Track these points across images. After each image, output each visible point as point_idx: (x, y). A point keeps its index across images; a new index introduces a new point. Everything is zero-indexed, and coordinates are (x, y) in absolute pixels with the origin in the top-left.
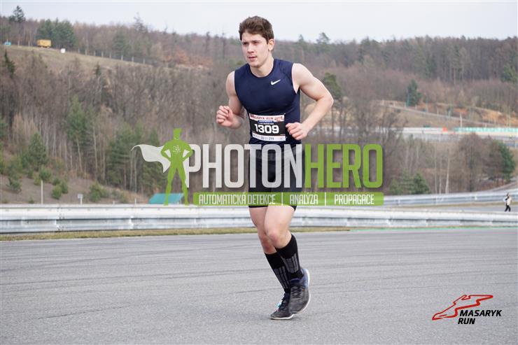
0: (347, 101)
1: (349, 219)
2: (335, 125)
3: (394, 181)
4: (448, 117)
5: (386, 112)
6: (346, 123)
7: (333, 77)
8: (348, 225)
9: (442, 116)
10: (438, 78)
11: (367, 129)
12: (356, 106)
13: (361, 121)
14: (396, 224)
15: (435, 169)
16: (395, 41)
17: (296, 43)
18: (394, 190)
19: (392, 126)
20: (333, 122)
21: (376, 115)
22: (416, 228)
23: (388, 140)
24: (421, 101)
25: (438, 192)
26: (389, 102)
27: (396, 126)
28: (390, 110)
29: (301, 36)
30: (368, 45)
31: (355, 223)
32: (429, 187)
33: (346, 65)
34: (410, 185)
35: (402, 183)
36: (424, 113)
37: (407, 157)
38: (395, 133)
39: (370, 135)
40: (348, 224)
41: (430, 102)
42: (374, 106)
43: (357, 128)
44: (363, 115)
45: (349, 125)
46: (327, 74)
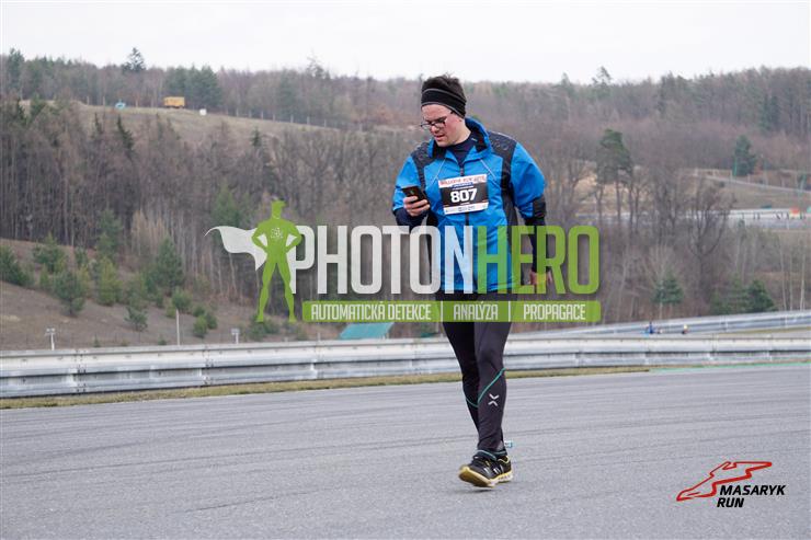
0: (639, 173)
1: (648, 353)
2: (622, 209)
3: (716, 293)
4: (800, 191)
5: (701, 187)
6: (640, 206)
7: (617, 136)
8: (647, 363)
9: (791, 190)
10: (783, 132)
11: (673, 214)
12: (656, 179)
13: (663, 201)
14: (722, 359)
15: (782, 273)
16: (712, 75)
17: (557, 86)
18: (716, 308)
19: (713, 207)
20: (619, 205)
21: (687, 193)
22: (753, 364)
23: (706, 231)
24: (756, 168)
25: (788, 309)
26: (706, 170)
27: (717, 209)
28: (709, 184)
29: (565, 75)
30: (672, 85)
31: (657, 359)
32: (774, 301)
33: (637, 116)
34: (744, 298)
35: (731, 296)
36: (762, 186)
37: (737, 255)
38: (717, 219)
39: (677, 223)
40: (647, 361)
41: (771, 168)
42: (683, 179)
43: (657, 212)
44: (666, 193)
45: (643, 209)
46: (609, 131)
